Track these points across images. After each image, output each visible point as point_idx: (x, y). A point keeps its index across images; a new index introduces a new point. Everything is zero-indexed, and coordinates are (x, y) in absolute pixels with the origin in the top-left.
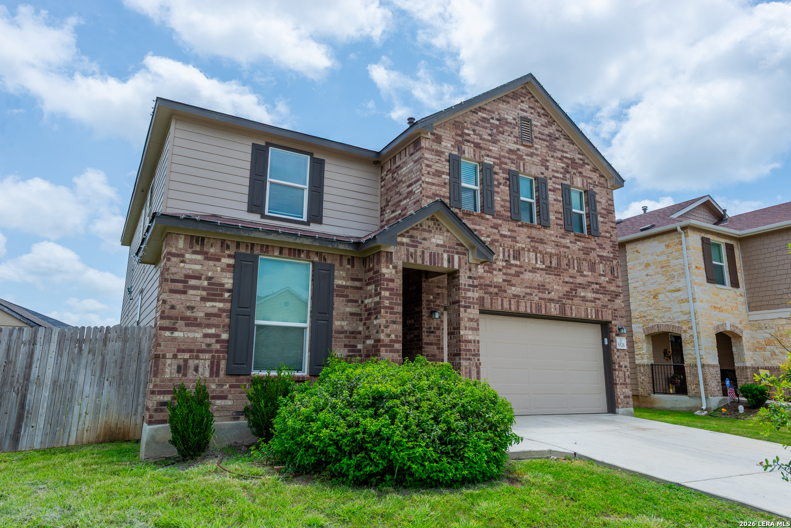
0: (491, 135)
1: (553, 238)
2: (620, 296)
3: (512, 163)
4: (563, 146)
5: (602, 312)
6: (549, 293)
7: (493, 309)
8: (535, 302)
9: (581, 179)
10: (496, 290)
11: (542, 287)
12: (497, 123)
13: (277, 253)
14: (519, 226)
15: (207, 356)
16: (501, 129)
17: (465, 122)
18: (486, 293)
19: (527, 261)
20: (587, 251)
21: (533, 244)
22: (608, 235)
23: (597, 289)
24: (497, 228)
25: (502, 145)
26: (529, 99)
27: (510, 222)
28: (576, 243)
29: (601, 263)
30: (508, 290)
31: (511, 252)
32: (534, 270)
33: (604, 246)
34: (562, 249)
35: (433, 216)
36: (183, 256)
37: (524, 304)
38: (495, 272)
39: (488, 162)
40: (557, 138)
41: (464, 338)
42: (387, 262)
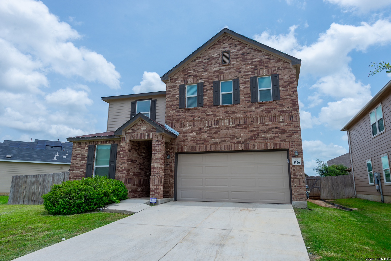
0: (203, 68)
1: (242, 109)
2: (297, 132)
3: (216, 77)
4: (253, 56)
5: (280, 144)
6: (237, 139)
7: (201, 151)
8: (227, 144)
9: (267, 70)
10: (203, 142)
11: (232, 136)
12: (208, 61)
13: (100, 143)
14: (219, 108)
15: (80, 177)
16: (209, 63)
17: (189, 68)
18: (196, 144)
19: (223, 124)
20: (268, 111)
21: (227, 115)
22: (288, 97)
23: (276, 131)
24: (205, 112)
25: (210, 70)
26: (229, 40)
27: (213, 107)
28: (260, 108)
29: (281, 115)
30: (209, 141)
31: (213, 122)
32: (228, 128)
33: (284, 104)
34: (248, 114)
35: (142, 119)
36: (76, 149)
37: (220, 147)
38: (202, 134)
39: (201, 82)
40: (249, 53)
41: (153, 167)
42: (123, 141)
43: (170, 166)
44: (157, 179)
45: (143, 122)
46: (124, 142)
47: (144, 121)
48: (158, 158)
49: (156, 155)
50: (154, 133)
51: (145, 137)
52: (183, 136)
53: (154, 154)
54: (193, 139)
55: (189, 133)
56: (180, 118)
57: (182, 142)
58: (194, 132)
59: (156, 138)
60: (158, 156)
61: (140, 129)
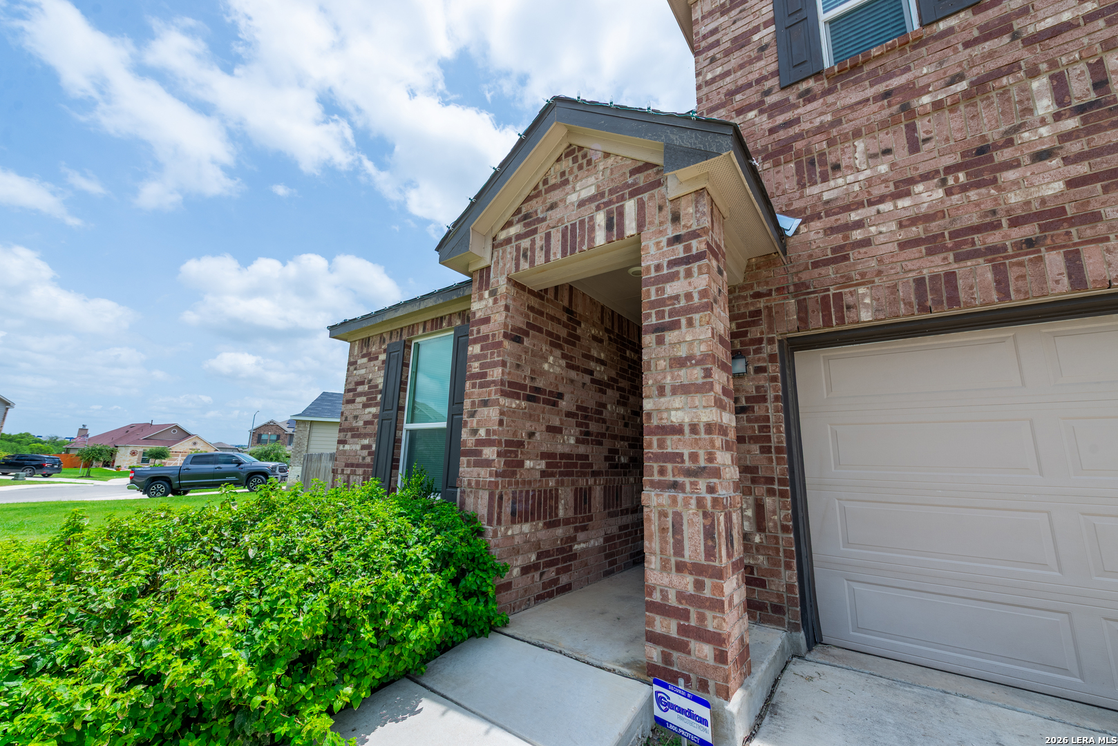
10: (1030, 230)
13: (420, 331)
15: (361, 471)
18: (958, 259)
24: (1005, 30)
35: (570, 145)
36: (356, 363)
38: (1011, 174)
41: (655, 422)
42: (480, 288)
43: (757, 420)
44: (699, 520)
45: (575, 160)
46: (486, 294)
47: (580, 154)
48: (689, 358)
49: (670, 336)
50: (652, 197)
51: (592, 240)
52: (830, 231)
53: (660, 329)
54: (916, 231)
55: (882, 199)
56: (800, 136)
57: (830, 270)
58: (919, 188)
59: (661, 223)
60: (691, 343)
61: (561, 205)
